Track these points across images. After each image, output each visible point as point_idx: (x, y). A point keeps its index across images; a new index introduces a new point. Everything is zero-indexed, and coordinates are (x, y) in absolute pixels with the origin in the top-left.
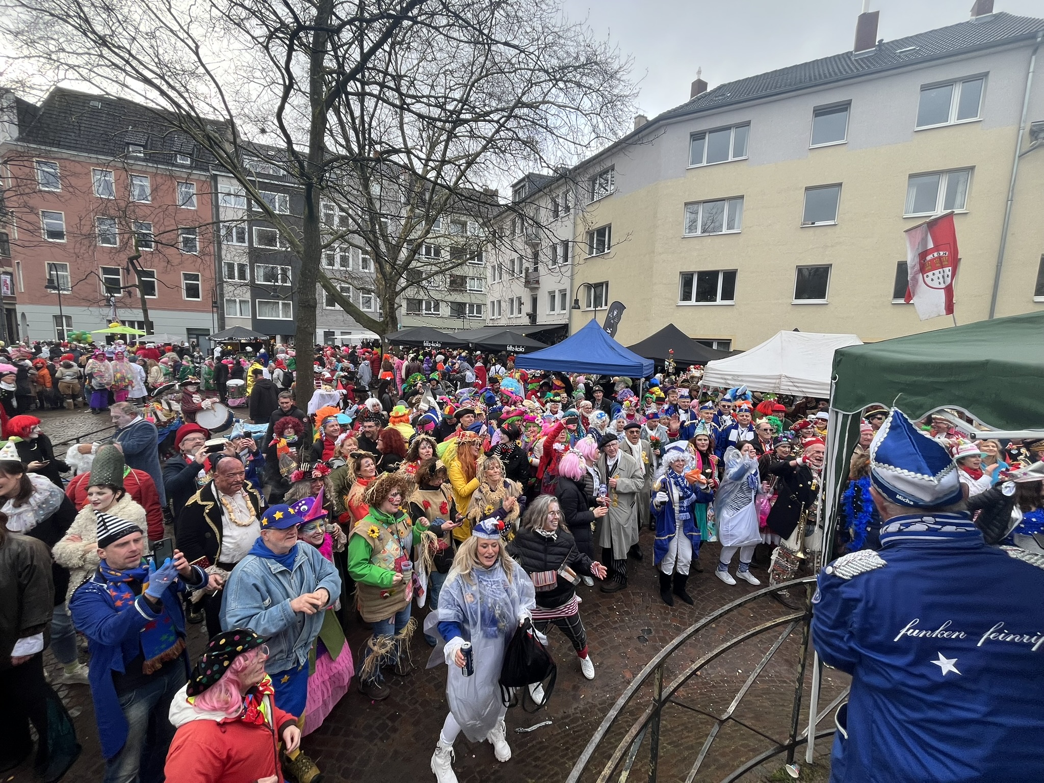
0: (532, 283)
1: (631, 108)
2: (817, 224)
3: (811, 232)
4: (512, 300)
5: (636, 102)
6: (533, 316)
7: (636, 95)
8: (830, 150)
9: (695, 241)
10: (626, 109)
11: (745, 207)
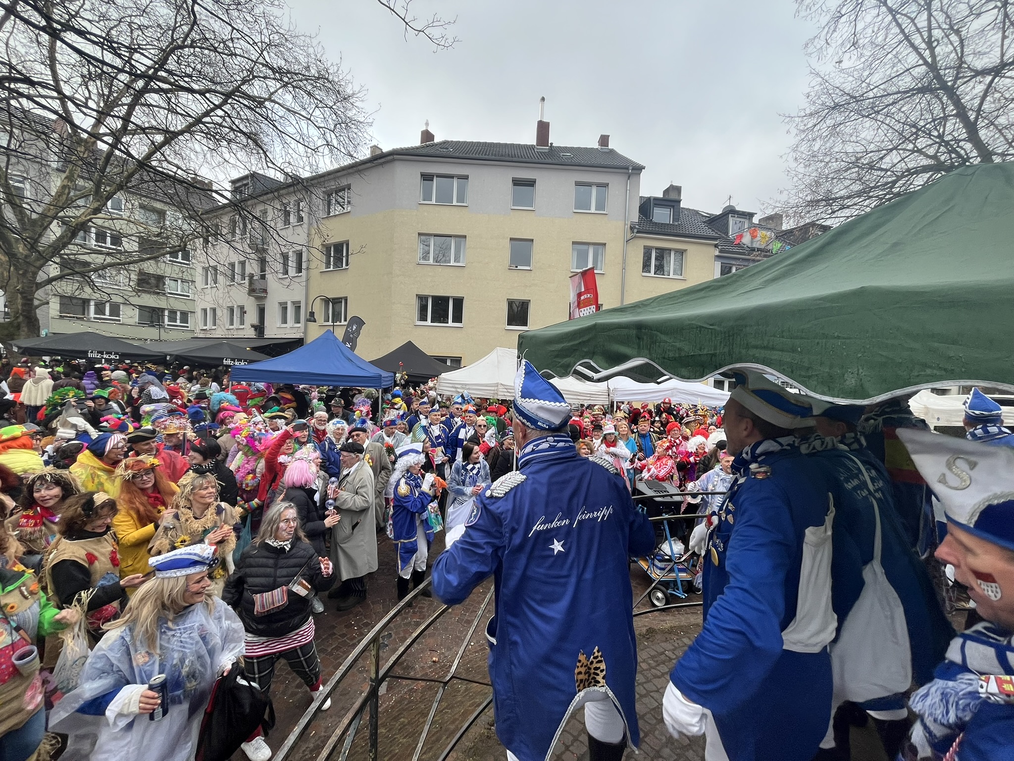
0: (258, 291)
1: (365, 134)
2: (519, 267)
3: (515, 273)
4: (232, 310)
5: (370, 130)
6: (260, 329)
7: (370, 124)
8: (524, 213)
9: (429, 268)
10: (360, 134)
11: (467, 246)
